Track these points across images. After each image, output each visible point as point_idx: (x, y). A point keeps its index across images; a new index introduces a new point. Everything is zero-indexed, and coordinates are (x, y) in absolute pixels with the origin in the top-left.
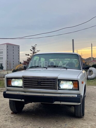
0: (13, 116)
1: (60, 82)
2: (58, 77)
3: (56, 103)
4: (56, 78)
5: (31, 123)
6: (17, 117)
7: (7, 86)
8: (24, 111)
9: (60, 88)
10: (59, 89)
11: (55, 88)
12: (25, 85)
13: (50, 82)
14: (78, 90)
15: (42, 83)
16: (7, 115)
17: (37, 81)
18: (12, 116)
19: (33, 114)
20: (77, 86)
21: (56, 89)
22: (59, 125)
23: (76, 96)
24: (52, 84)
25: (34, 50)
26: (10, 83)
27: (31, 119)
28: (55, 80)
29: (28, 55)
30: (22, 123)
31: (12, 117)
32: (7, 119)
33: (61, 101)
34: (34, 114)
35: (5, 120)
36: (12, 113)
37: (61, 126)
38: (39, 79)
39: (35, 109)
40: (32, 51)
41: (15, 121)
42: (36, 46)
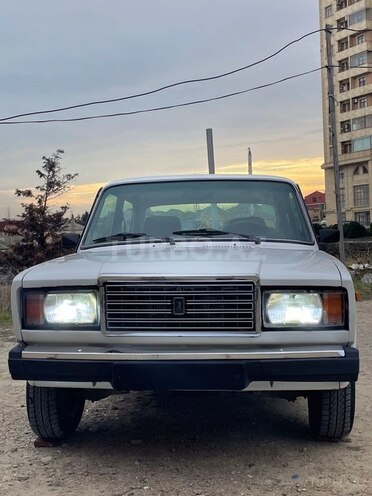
0: (50, 458)
1: (268, 296)
2: (261, 277)
3: (255, 386)
4: (252, 283)
5: (143, 481)
6: (68, 460)
7: (24, 326)
8: (87, 430)
9: (268, 321)
10: (264, 329)
11: (250, 325)
12: (111, 316)
13: (226, 297)
14: (346, 327)
15: (191, 307)
16: (16, 455)
17: (167, 298)
18: (46, 456)
19: (133, 442)
20: (338, 309)
21: (254, 329)
22: (269, 481)
23: (342, 353)
24: (234, 306)
25: (54, 172)
26: (39, 313)
27: (137, 463)
28: (250, 288)
29: (29, 193)
30: (103, 487)
31: (44, 460)
32: (26, 471)
33: (272, 379)
34: (140, 441)
35: (20, 479)
36: (37, 445)
37: (279, 481)
38: (175, 289)
39: (129, 418)
40: (42, 175)
41: (70, 480)
42: (60, 155)
